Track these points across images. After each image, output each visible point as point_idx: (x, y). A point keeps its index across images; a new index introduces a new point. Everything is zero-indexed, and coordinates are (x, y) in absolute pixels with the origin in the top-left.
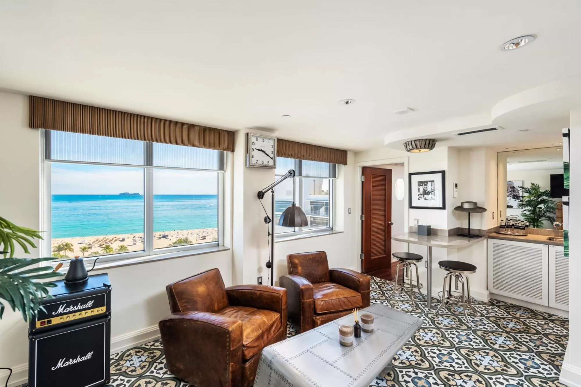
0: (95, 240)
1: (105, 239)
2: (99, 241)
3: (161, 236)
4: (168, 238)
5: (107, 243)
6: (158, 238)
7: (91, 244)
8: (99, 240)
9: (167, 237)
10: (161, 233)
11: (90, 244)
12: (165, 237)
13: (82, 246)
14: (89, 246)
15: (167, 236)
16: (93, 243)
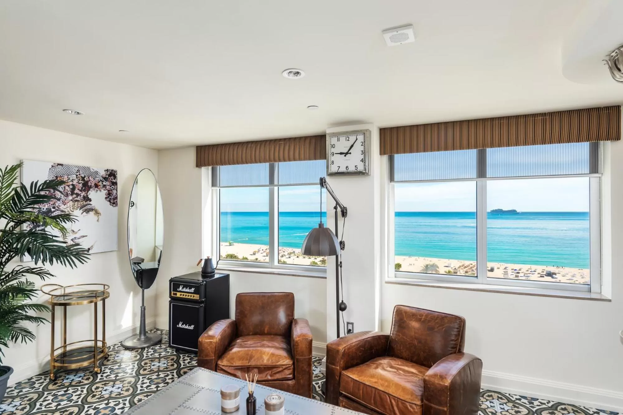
0: (461, 264)
1: (471, 266)
2: (465, 267)
3: (545, 273)
4: (556, 278)
5: (473, 270)
6: (539, 275)
7: (457, 268)
8: (465, 265)
9: (554, 276)
10: (544, 267)
11: (455, 269)
12: (550, 274)
13: (447, 269)
14: (455, 271)
15: (555, 274)
16: (459, 268)
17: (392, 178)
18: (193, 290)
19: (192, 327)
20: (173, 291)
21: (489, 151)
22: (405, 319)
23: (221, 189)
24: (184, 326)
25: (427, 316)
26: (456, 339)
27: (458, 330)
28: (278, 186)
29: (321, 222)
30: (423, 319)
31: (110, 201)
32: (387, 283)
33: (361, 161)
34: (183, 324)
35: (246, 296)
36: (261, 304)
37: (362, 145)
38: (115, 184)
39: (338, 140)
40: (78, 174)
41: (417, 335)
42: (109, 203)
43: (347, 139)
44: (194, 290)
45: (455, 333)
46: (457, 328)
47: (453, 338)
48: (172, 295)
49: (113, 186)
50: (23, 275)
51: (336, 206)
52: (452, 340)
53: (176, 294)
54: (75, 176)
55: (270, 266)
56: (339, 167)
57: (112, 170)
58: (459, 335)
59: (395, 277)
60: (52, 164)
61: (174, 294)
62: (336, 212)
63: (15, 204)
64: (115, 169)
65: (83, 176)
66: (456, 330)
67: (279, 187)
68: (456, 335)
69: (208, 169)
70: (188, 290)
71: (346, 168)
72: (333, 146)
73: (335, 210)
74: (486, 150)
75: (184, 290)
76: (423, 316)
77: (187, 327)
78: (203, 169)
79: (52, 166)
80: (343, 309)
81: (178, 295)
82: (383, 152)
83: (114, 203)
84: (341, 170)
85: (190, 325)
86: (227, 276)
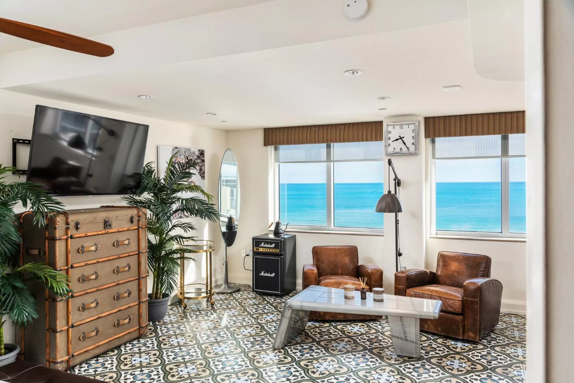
17: (434, 157)
18: (273, 245)
19: (273, 275)
20: (255, 247)
21: (511, 136)
22: (448, 260)
23: (280, 164)
24: (266, 275)
25: (463, 257)
26: (484, 270)
27: (486, 264)
28: (334, 161)
29: (389, 190)
30: (460, 259)
31: (201, 175)
32: (430, 238)
33: (412, 144)
34: (265, 273)
35: (321, 248)
36: (334, 254)
37: (413, 132)
38: (203, 161)
39: (394, 128)
40: (185, 154)
41: (456, 269)
42: (200, 176)
43: (401, 127)
44: (275, 246)
45: (484, 266)
46: (485, 263)
47: (482, 269)
48: (255, 250)
49: (202, 163)
50: (174, 229)
51: (395, 178)
52: (482, 271)
53: (258, 249)
54: (183, 156)
55: (328, 229)
56: (395, 148)
57: (202, 150)
58: (487, 268)
59: (436, 234)
60: (173, 148)
61: (256, 249)
62: (395, 183)
63: (171, 178)
64: (203, 149)
65: (187, 155)
66: (484, 264)
67: (334, 163)
68: (484, 268)
69: (272, 147)
70: (269, 246)
71: (400, 149)
72: (390, 132)
73: (394, 181)
74: (508, 135)
75: (266, 245)
76: (461, 256)
77: (269, 275)
78: (269, 147)
79: (173, 149)
80: (400, 255)
81: (261, 250)
82: (427, 136)
83: (203, 177)
84: (396, 151)
85: (271, 273)
86: (294, 237)
